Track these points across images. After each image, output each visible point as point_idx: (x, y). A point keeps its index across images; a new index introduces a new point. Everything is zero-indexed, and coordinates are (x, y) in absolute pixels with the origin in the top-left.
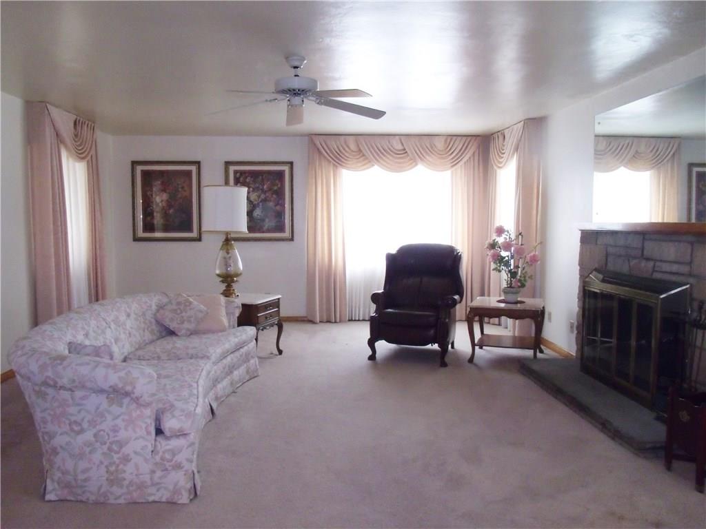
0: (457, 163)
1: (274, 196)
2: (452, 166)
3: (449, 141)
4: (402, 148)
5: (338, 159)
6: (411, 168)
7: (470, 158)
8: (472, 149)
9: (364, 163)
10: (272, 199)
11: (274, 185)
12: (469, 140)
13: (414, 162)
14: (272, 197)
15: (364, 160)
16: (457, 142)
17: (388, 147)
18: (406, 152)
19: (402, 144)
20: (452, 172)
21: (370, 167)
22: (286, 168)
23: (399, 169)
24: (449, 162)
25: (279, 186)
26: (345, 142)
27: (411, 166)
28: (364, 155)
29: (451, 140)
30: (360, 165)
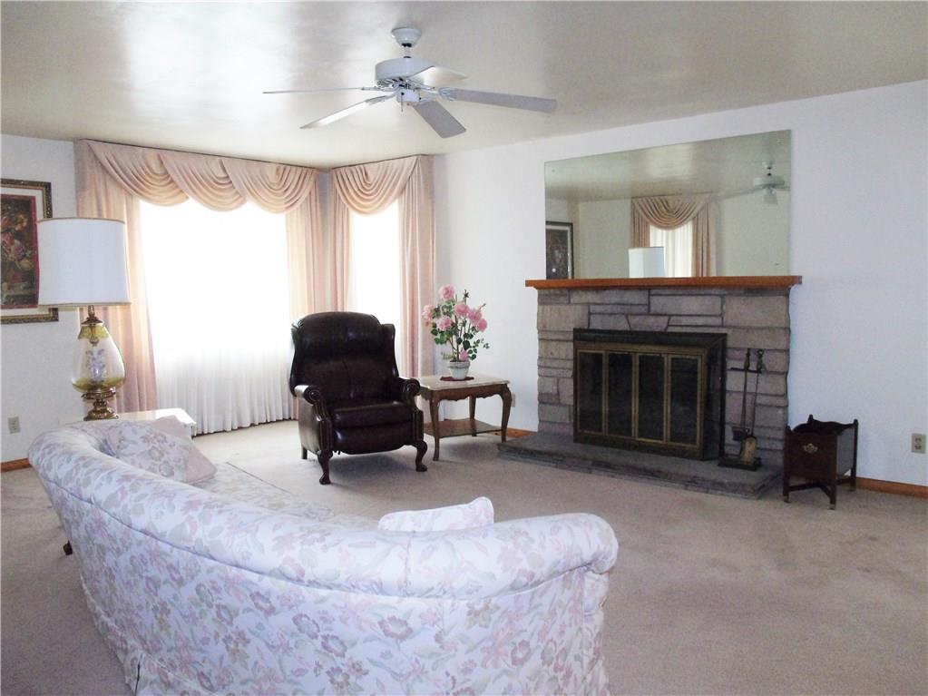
0: (293, 204)
1: (17, 242)
2: (287, 208)
3: (281, 171)
4: (223, 175)
5: (135, 185)
6: (237, 207)
7: (306, 199)
8: (309, 186)
9: (170, 194)
10: (12, 248)
11: (16, 223)
12: (305, 171)
13: (240, 197)
14: (12, 243)
15: (173, 189)
16: (292, 175)
17: (206, 170)
18: (231, 182)
19: (225, 170)
20: (287, 216)
21: (182, 202)
22: (38, 195)
23: (221, 207)
24: (283, 202)
25: (25, 224)
26: (144, 157)
27: (235, 204)
28: (172, 181)
29: (285, 169)
30: (165, 196)
